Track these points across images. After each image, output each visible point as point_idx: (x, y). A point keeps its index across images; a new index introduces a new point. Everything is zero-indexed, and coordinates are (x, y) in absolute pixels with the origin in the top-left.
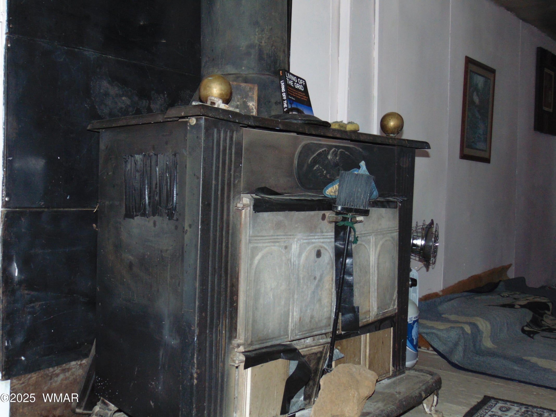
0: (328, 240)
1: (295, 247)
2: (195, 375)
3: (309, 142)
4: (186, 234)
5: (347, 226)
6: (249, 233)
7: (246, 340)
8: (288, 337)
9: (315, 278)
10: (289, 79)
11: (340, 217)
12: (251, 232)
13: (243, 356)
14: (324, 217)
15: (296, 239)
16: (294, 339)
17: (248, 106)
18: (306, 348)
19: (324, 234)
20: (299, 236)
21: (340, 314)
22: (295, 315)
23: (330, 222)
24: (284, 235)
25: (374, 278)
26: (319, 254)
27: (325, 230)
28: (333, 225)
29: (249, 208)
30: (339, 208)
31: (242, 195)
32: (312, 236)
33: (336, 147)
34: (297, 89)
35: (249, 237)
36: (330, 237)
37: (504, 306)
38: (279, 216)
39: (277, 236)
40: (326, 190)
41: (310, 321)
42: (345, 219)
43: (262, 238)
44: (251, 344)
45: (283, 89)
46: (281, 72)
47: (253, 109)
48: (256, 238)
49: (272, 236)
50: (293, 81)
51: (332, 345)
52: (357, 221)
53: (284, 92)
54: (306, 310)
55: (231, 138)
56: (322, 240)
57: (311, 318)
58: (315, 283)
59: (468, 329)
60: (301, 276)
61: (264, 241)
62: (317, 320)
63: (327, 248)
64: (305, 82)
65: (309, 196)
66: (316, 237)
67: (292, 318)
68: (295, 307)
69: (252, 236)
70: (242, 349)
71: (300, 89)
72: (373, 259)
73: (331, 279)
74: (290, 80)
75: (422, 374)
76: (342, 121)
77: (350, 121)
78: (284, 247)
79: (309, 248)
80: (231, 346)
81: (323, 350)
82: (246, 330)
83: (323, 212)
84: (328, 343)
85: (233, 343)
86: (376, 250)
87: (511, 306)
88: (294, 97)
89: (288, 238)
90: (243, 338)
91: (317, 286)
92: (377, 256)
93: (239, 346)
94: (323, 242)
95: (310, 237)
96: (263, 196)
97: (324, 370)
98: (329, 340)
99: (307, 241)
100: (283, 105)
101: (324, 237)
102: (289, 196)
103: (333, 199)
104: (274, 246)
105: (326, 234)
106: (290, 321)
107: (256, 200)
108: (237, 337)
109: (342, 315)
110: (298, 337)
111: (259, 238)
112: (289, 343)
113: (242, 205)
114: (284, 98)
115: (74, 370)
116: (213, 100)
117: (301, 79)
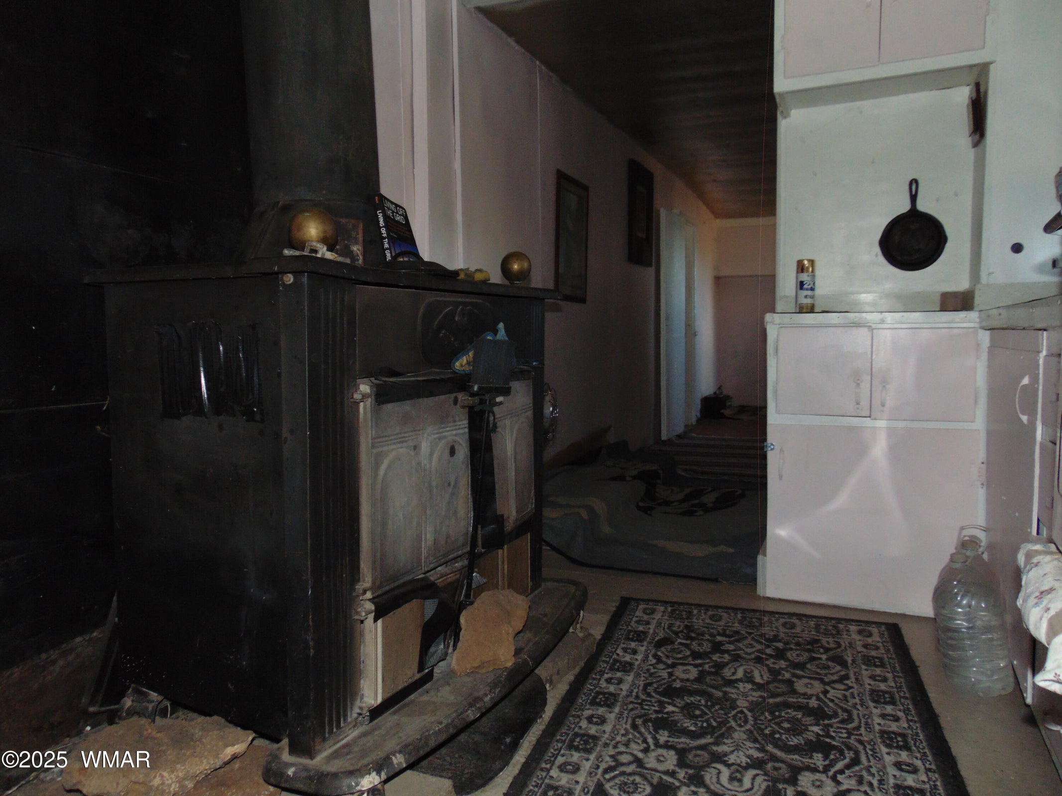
0: (461, 431)
1: (425, 446)
2: (311, 643)
3: (433, 299)
4: (285, 443)
5: (485, 411)
6: (372, 433)
7: (374, 583)
8: (421, 569)
9: (449, 484)
10: (387, 207)
11: (476, 400)
12: (374, 433)
13: (371, 604)
14: (456, 401)
15: (425, 435)
16: (429, 569)
17: (352, 252)
18: (441, 577)
19: (456, 423)
20: (430, 429)
21: (479, 526)
22: (429, 537)
23: (463, 407)
24: (412, 431)
25: (511, 474)
26: (452, 452)
27: (457, 419)
28: (467, 410)
29: (370, 400)
30: (476, 388)
31: (358, 380)
32: (444, 428)
33: (464, 304)
34: (398, 222)
35: (372, 439)
36: (463, 426)
37: (614, 479)
38: (406, 406)
39: (405, 433)
40: (455, 363)
41: (446, 542)
42: (482, 402)
43: (387, 439)
44: (380, 587)
45: (382, 223)
46: (377, 198)
47: (358, 255)
48: (379, 440)
49: (397, 434)
50: (392, 210)
51: (470, 568)
52: (498, 403)
53: (383, 227)
54: (441, 529)
55: (342, 300)
56: (454, 432)
57: (447, 538)
58: (450, 490)
59: (584, 514)
60: (434, 484)
61: (390, 442)
62: (453, 539)
63: (461, 442)
64: (405, 212)
65: (436, 373)
66: (448, 429)
67: (426, 543)
68: (428, 526)
69: (375, 438)
70: (369, 595)
71: (401, 221)
72: (510, 447)
73: (466, 482)
74: (389, 209)
75: (561, 584)
76: (468, 269)
77: (479, 268)
78: (413, 448)
79: (442, 443)
80: (354, 594)
81: (460, 577)
82: (374, 569)
83: (454, 395)
84: (466, 567)
85: (357, 590)
86: (512, 435)
87: (621, 478)
88: (395, 233)
89: (416, 435)
90: (370, 580)
91: (453, 494)
92: (513, 445)
93: (365, 592)
94: (456, 435)
95: (441, 430)
96: (384, 379)
97: (461, 602)
98: (466, 562)
99: (437, 436)
100: (383, 244)
101: (457, 427)
102: (413, 376)
103: (466, 375)
104: (402, 448)
105: (459, 423)
106: (423, 546)
107: (377, 386)
108: (361, 579)
109: (482, 527)
110: (432, 566)
111: (384, 439)
112: (422, 576)
113: (361, 396)
114: (384, 235)
115: (80, 649)
116: (315, 246)
117: (401, 207)
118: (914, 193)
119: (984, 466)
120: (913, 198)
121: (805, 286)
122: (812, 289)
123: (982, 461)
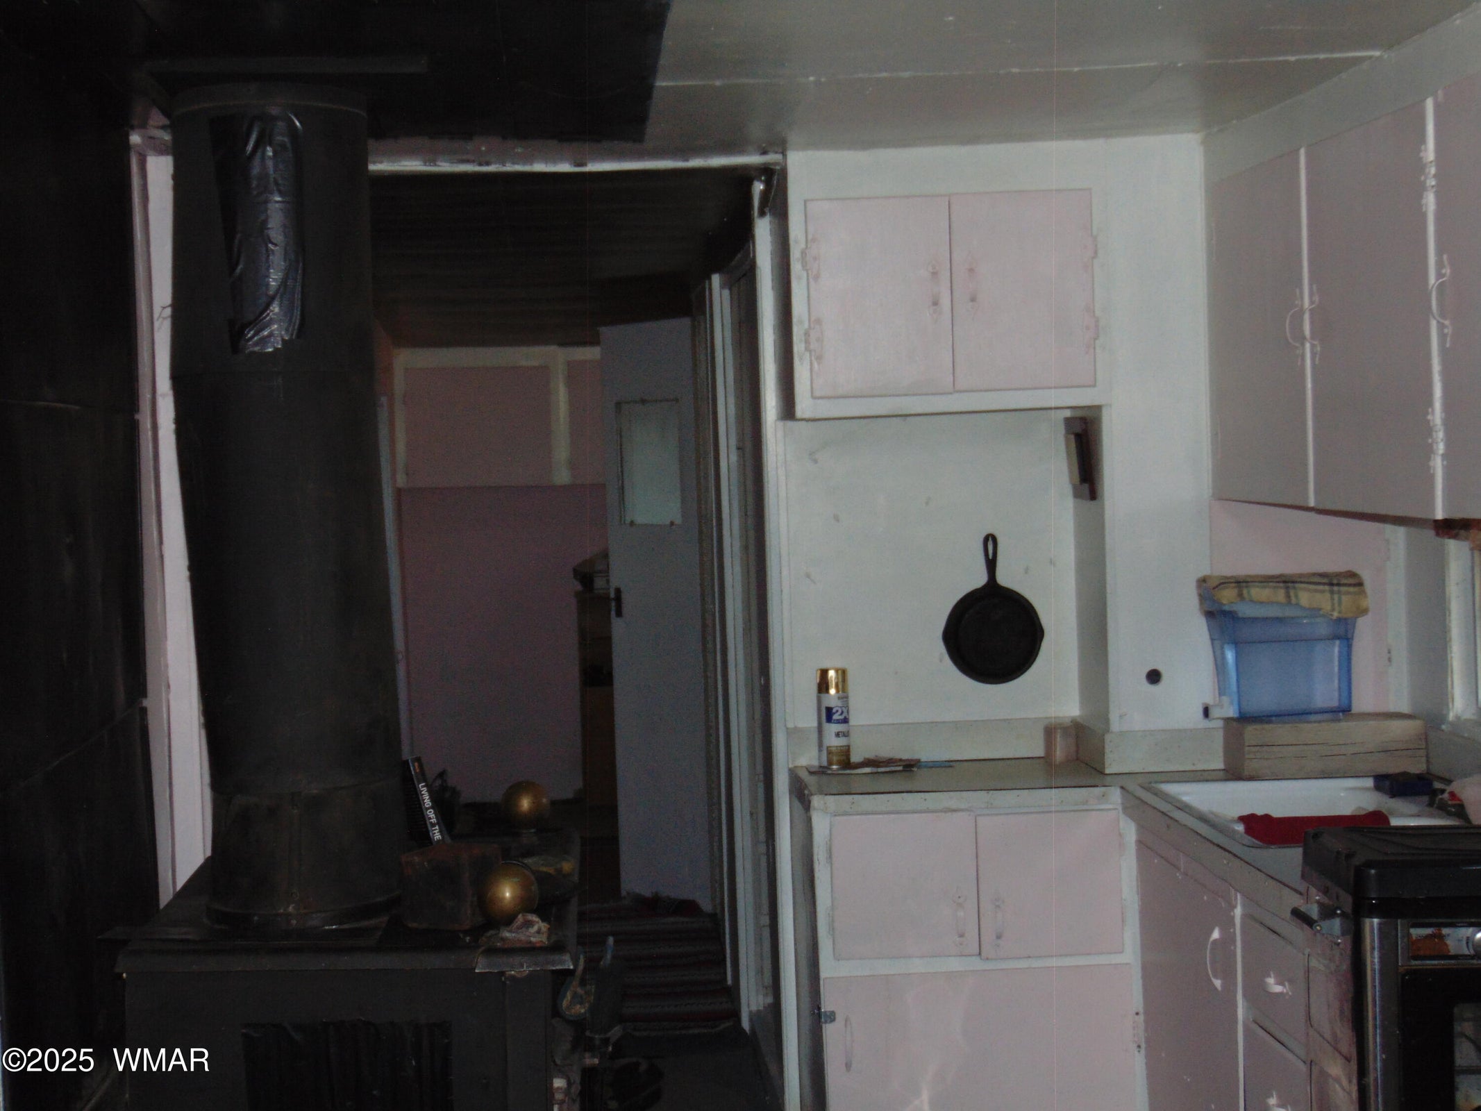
53: (428, 807)
100: (430, 837)
114: (432, 821)
118: (991, 557)
119: (1141, 1018)
120: (991, 564)
121: (836, 717)
122: (846, 721)
123: (1135, 1010)
